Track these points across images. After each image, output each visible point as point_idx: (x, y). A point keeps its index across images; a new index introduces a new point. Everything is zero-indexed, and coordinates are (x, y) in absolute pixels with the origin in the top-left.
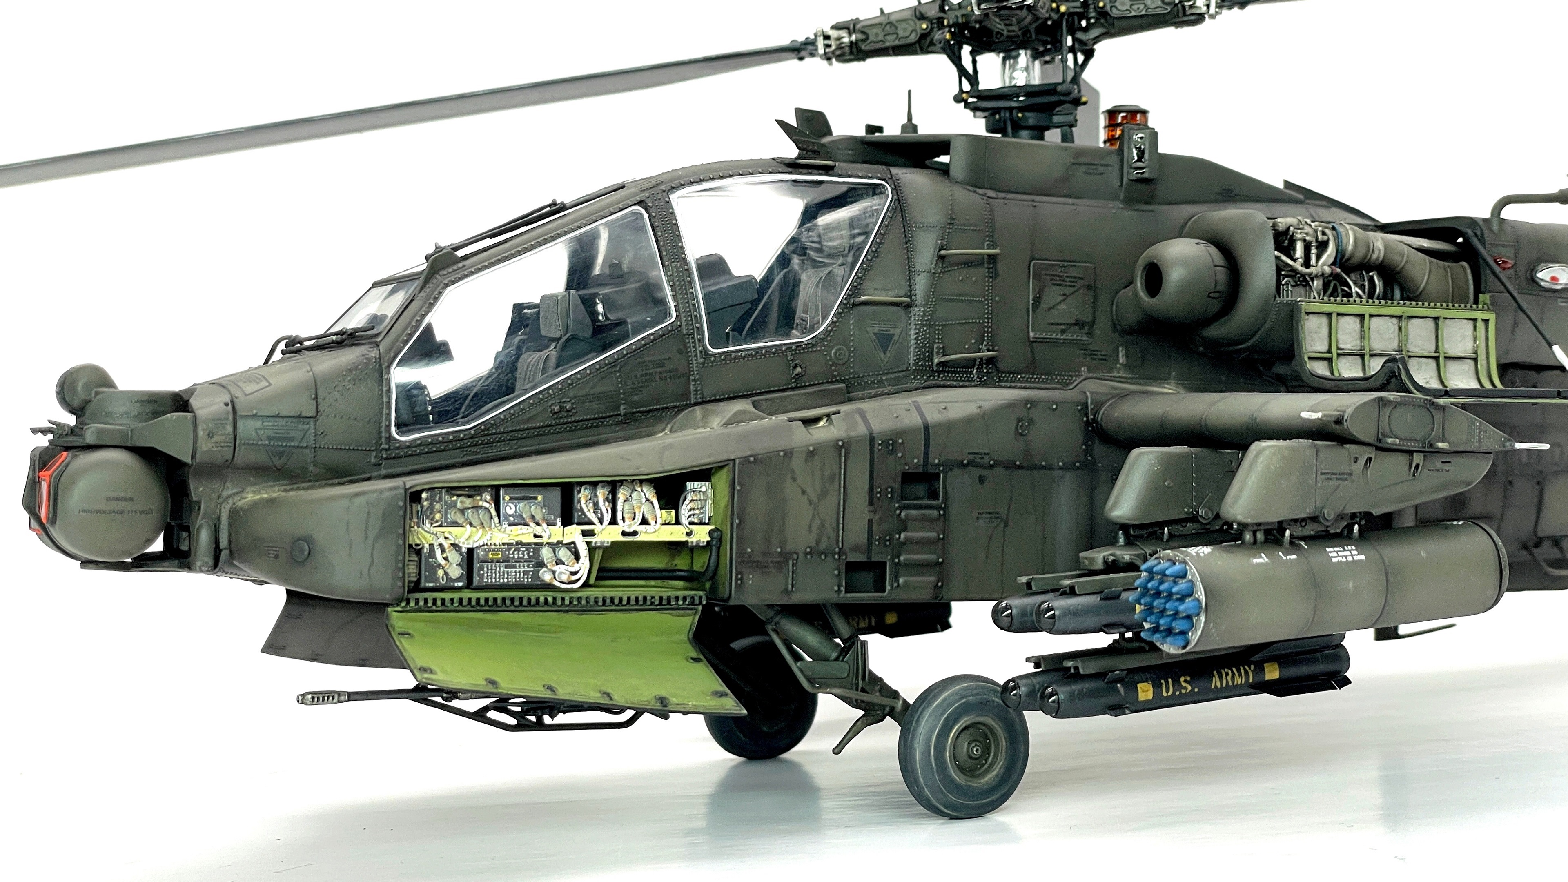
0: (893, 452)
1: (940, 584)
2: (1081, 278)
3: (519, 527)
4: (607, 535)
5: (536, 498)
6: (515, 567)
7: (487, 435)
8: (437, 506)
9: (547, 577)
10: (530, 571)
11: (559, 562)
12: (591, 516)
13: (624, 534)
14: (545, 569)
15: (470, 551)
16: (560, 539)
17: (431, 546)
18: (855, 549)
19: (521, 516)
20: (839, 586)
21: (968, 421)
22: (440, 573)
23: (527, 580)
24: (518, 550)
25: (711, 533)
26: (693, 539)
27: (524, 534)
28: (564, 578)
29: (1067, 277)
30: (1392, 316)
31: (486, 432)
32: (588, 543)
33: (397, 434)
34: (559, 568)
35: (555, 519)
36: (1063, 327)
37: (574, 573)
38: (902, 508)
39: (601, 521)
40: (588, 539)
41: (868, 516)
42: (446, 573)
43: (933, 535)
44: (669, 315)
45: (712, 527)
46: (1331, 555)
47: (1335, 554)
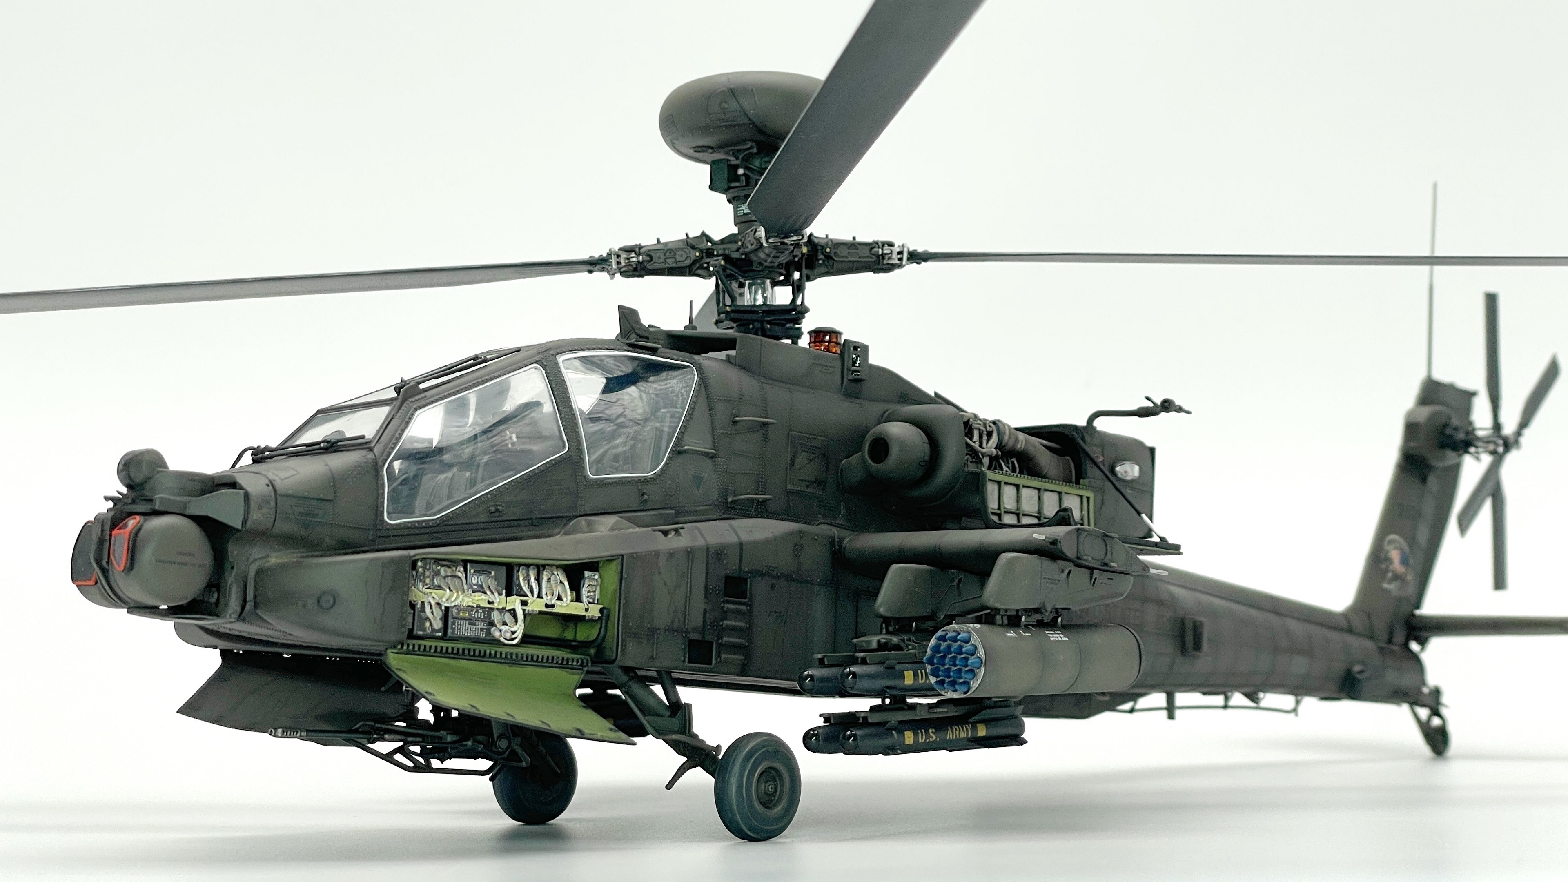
0: (719, 560)
1: (746, 662)
2: (820, 448)
3: (480, 593)
4: (536, 605)
5: (490, 573)
7: (446, 525)
8: (427, 573)
9: (497, 634)
10: (485, 629)
11: (505, 624)
13: (547, 606)
14: (494, 628)
15: (447, 608)
16: (505, 606)
17: (423, 603)
18: (695, 630)
19: (482, 586)
20: (685, 657)
21: (766, 542)
22: (428, 624)
23: (483, 635)
24: (477, 611)
25: (601, 611)
26: (589, 614)
27: (480, 599)
28: (508, 635)
29: (811, 446)
30: (1035, 488)
31: (446, 523)
32: (524, 610)
33: (388, 518)
34: (504, 628)
35: (502, 591)
36: (807, 483)
37: (513, 633)
40: (524, 607)
41: (703, 606)
42: (431, 624)
43: (741, 624)
44: (564, 447)
45: (601, 606)
46: (1049, 636)
47: (1052, 635)
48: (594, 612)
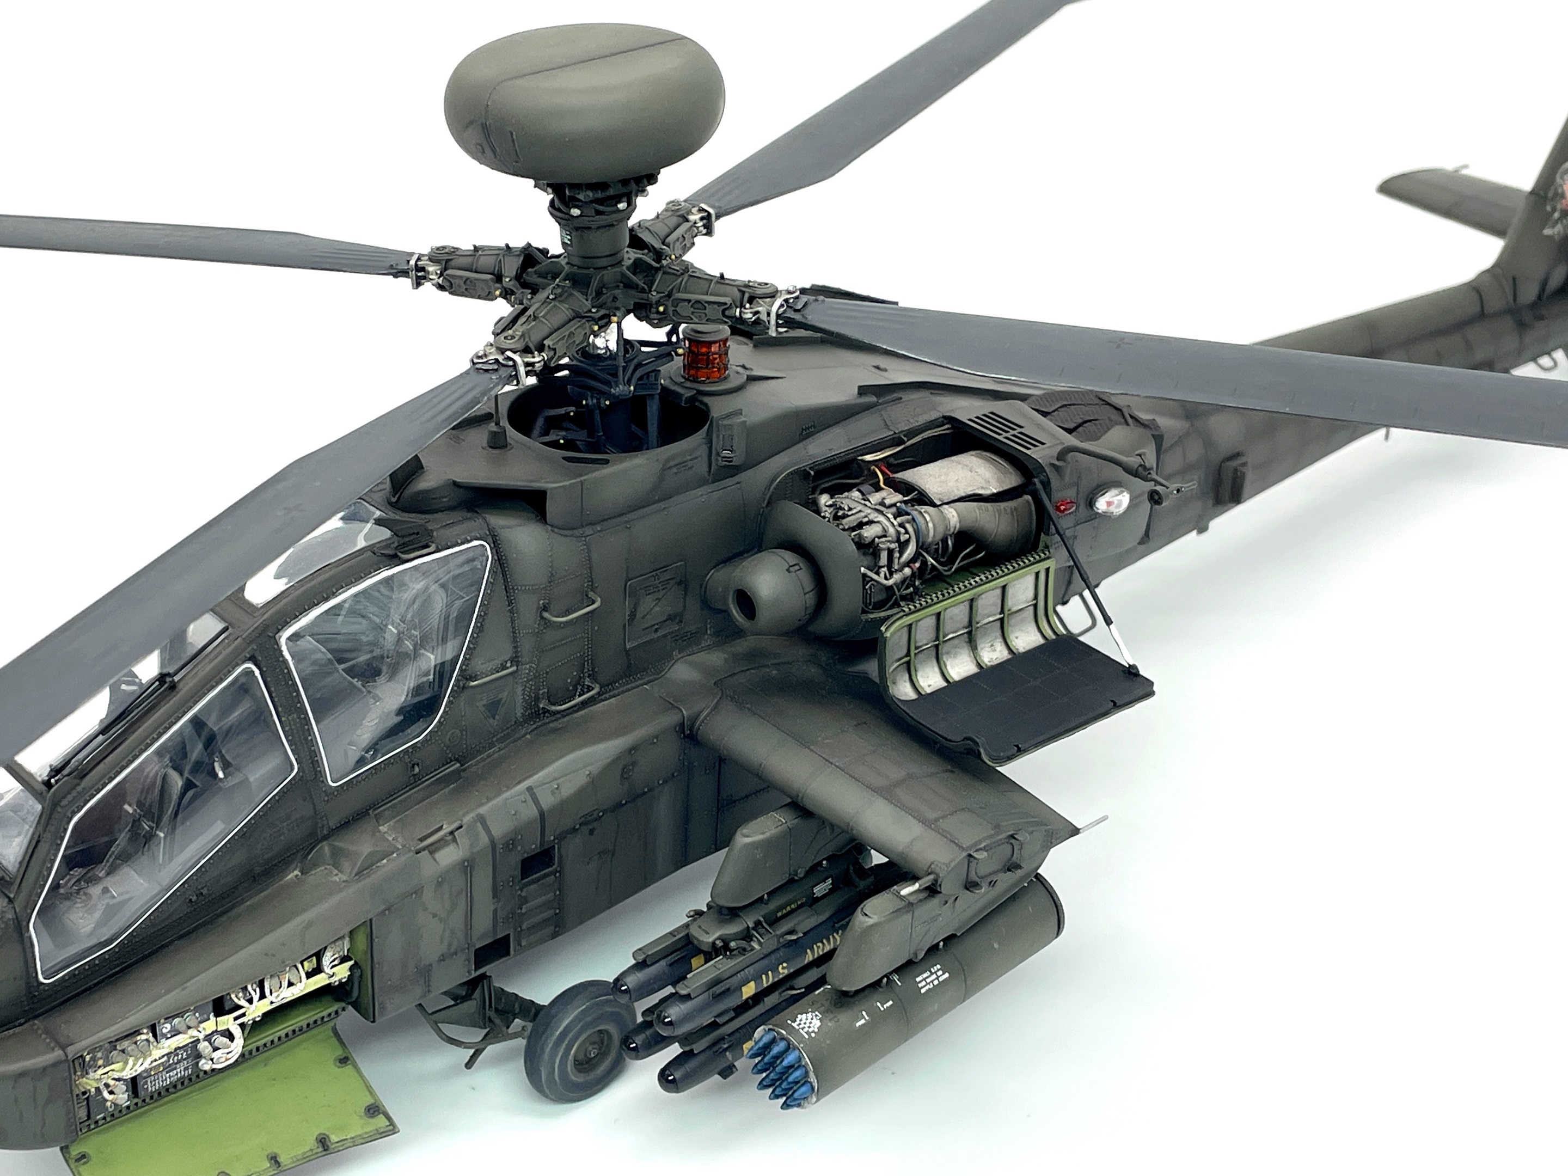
0: (513, 848)
1: (557, 929)
2: (673, 578)
3: (176, 1037)
4: (256, 1010)
6: (175, 1069)
9: (206, 1065)
10: (190, 1066)
11: (216, 1049)
12: (243, 1002)
13: (273, 1002)
14: (203, 1061)
15: (134, 1080)
16: (214, 1029)
17: (98, 1089)
18: (482, 937)
19: (176, 1029)
20: (469, 969)
21: (580, 794)
22: (109, 1104)
23: (189, 1075)
24: (176, 1054)
25: (351, 969)
26: (335, 979)
27: (182, 1040)
28: (223, 1058)
29: (660, 582)
32: (241, 1024)
33: (45, 978)
34: (216, 1055)
35: (208, 1017)
36: (656, 627)
37: (230, 1052)
38: (521, 889)
39: (250, 1001)
40: (241, 1021)
41: (492, 908)
42: (114, 1103)
43: (550, 895)
44: (292, 769)
45: (352, 962)
46: (920, 985)
47: (924, 983)
48: (342, 972)
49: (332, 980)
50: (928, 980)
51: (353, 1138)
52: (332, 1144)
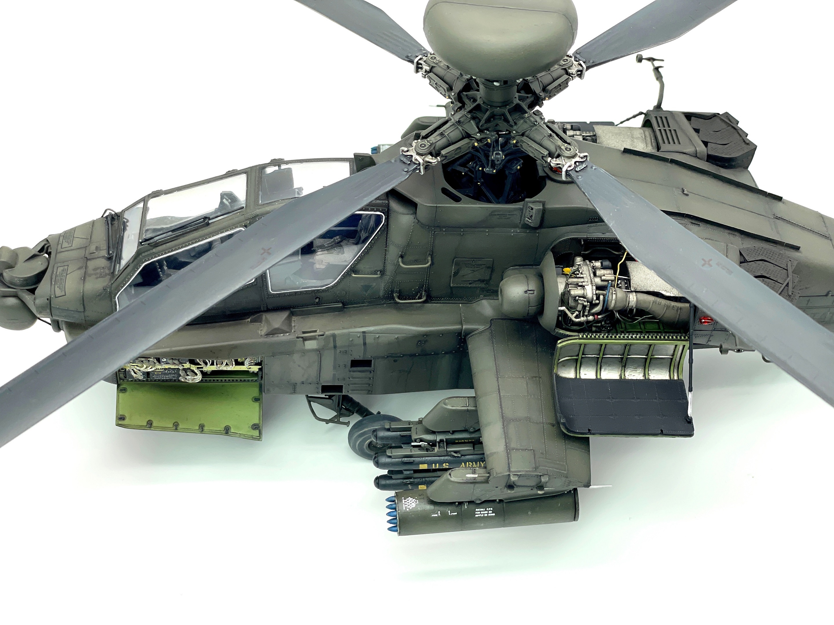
0: (345, 354)
1: (370, 392)
2: (484, 264)
4: (209, 368)
6: (168, 375)
9: (182, 380)
10: (175, 377)
11: (188, 375)
12: (202, 363)
13: (218, 368)
14: (181, 377)
15: (148, 372)
18: (326, 382)
20: (318, 392)
23: (174, 380)
24: (169, 371)
25: (259, 369)
29: (476, 264)
32: (201, 371)
37: (194, 379)
38: (350, 372)
39: (206, 364)
41: (333, 373)
46: (476, 513)
47: (479, 513)
48: (255, 369)
49: (250, 370)
50: (482, 513)
51: (240, 434)
52: (231, 432)
